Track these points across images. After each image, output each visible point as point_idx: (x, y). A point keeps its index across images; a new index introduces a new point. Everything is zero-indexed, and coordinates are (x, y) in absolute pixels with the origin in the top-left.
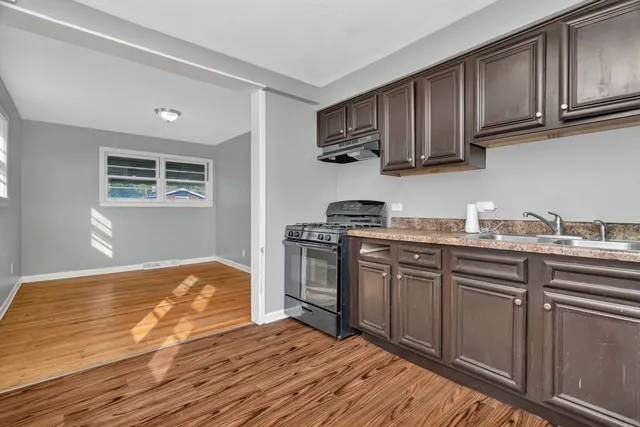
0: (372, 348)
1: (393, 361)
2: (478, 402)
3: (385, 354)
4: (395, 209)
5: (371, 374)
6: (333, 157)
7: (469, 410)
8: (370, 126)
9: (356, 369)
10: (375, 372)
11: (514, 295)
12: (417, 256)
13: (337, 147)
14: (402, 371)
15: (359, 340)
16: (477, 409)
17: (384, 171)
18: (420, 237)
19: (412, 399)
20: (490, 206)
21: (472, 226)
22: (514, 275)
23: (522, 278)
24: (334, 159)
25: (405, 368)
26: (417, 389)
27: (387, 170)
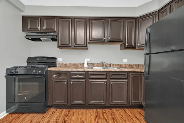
0: (59, 111)
1: (69, 111)
2: (96, 112)
3: (65, 110)
4: (60, 60)
5: (66, 120)
6: (30, 38)
7: (96, 115)
8: (53, 29)
9: (60, 121)
10: (66, 118)
11: (104, 82)
12: (78, 75)
13: (35, 34)
14: (74, 113)
15: (52, 110)
16: (97, 114)
17: (59, 47)
18: (79, 69)
19: (83, 120)
20: (89, 60)
21: (86, 65)
22: (104, 77)
23: (106, 78)
24: (31, 38)
25: (74, 112)
26: (82, 116)
27: (60, 47)
